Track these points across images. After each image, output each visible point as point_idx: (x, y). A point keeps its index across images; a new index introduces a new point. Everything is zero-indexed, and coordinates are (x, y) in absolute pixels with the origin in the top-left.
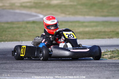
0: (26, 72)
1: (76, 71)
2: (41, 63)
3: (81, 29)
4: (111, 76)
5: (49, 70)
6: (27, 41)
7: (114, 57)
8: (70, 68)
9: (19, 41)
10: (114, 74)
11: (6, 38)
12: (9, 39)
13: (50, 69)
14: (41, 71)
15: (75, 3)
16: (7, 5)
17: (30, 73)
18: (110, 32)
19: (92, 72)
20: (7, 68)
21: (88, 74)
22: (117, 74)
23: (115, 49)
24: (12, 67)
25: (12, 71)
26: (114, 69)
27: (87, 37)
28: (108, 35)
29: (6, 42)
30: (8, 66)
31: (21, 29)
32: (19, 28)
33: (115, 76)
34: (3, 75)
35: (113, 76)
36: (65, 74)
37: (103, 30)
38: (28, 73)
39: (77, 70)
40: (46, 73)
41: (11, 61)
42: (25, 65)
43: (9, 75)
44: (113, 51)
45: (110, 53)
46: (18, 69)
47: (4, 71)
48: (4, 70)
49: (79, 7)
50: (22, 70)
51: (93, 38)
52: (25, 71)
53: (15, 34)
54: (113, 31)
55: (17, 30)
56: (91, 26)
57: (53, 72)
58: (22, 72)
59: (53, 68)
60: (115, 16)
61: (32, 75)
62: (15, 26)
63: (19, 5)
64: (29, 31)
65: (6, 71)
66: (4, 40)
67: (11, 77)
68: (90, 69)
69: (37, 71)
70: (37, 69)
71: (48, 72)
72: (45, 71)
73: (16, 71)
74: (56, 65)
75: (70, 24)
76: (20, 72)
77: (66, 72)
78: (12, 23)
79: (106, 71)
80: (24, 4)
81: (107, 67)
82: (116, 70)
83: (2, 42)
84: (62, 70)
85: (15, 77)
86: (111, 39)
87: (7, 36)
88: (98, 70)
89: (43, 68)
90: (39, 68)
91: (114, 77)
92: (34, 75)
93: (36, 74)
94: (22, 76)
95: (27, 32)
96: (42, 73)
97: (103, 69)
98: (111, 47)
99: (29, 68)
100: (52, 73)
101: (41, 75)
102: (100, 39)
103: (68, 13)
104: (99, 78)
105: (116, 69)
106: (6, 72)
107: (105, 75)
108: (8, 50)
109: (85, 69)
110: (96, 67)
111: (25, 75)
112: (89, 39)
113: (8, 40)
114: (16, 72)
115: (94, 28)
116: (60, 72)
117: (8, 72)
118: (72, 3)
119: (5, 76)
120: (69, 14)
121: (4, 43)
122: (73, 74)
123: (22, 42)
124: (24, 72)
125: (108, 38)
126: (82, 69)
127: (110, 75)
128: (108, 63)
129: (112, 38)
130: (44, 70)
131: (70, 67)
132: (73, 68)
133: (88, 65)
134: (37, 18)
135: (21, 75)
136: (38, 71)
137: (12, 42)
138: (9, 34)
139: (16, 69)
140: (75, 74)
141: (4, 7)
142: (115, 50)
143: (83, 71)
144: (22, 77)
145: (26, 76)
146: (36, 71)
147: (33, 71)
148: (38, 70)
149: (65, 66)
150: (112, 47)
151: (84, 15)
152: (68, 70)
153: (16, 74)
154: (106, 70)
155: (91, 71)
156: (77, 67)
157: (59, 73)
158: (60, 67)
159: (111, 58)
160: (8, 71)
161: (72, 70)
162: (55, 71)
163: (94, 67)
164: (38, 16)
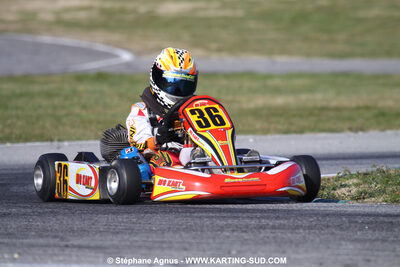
0: (74, 246)
1: (244, 242)
2: (125, 216)
3: (260, 101)
4: (360, 258)
5: (150, 239)
6: (79, 139)
7: (371, 195)
8: (222, 231)
9: (52, 140)
10: (370, 252)
11: (7, 131)
12: (17, 132)
13: (154, 235)
14: (123, 243)
15: (240, 13)
16: (10, 17)
17: (88, 247)
18: (358, 108)
19: (297, 245)
20: (11, 231)
21: (284, 252)
22: (380, 253)
23: (374, 166)
24: (28, 229)
25: (28, 241)
26: (370, 235)
27: (280, 127)
28: (351, 119)
29: (8, 145)
30: (12, 224)
31: (56, 101)
32: (49, 95)
33: (373, 258)
35: (367, 258)
36: (204, 251)
37: (334, 104)
38: (80, 247)
39: (246, 240)
40: (140, 247)
41: (24, 207)
42: (70, 222)
43: (16, 256)
44: (365, 174)
45: (355, 181)
46: (47, 236)
47: (2, 243)
49: (252, 24)
50: (62, 239)
51: (301, 131)
52: (69, 243)
53: (38, 118)
54: (367, 108)
55: (45, 102)
56: (294, 91)
57: (165, 245)
58: (59, 246)
59: (163, 231)
60: (372, 54)
61: (93, 254)
62: (36, 88)
63: (49, 17)
64: (84, 107)
65: (6, 240)
67: (23, 262)
68: (289, 235)
70: (110, 237)
71: (147, 244)
72: (137, 241)
73: (41, 241)
74: (176, 222)
75: (224, 82)
76: (55, 246)
77: (208, 244)
78: (27, 78)
79: (343, 243)
80: (68, 17)
81: (348, 228)
82: (377, 240)
84: (194, 238)
85: (38, 263)
86: (360, 133)
87: (9, 122)
88: (318, 240)
89: (132, 231)
90: (118, 233)
91: (369, 261)
92: (101, 255)
93: (109, 253)
94: (61, 258)
95: (77, 110)
96: (130, 247)
97: (333, 234)
98: (359, 161)
99: (83, 232)
100: (163, 249)
102: (323, 135)
103: (214, 46)
104: (321, 264)
105: (377, 234)
106: (7, 244)
107: (339, 255)
108: (12, 169)
109: (272, 235)
110: (310, 228)
111: (70, 256)
112: (287, 132)
113: (14, 136)
114: (42, 246)
115: (304, 97)
116: (187, 246)
117: (15, 245)
118: (228, 13)
119: (3, 258)
120: (219, 50)
122: (234, 252)
123: (61, 143)
124: (67, 246)
125: (351, 129)
126: (262, 235)
127: (357, 255)
128: (349, 215)
129: (362, 129)
131: (222, 229)
132: (233, 231)
133: (282, 222)
134: (113, 62)
135: (56, 255)
136: (114, 242)
137: (29, 144)
138: (18, 117)
139: (41, 236)
140: (239, 252)
142: (374, 169)
143: (265, 243)
144: (59, 262)
145: (74, 258)
147: (99, 243)
148: (116, 240)
149: (207, 226)
150: (364, 161)
151: (270, 52)
152: (214, 238)
153: (40, 252)
154: (344, 239)
155: (291, 242)
156: (246, 229)
157: (185, 249)
158: (188, 229)
159: (359, 197)
160: (14, 240)
161: (228, 237)
162: (171, 242)
163: (304, 230)
164: (116, 56)
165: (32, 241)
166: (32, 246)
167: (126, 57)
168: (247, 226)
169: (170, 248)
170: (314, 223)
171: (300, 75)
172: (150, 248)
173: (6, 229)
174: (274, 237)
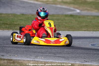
0: (57, 56)
2: (71, 50)
6: (64, 31)
13: (78, 55)
14: (70, 56)
17: (61, 57)
20: (43, 52)
25: (46, 54)
30: (43, 50)
31: (60, 21)
34: (38, 58)
36: (89, 59)
38: (59, 57)
40: (74, 57)
43: (43, 58)
48: (39, 53)
50: (55, 54)
59: (80, 54)
61: (62, 58)
62: (55, 18)
64: (66, 23)
65: (41, 54)
67: (44, 59)
69: (67, 55)
71: (76, 57)
73: (50, 55)
74: (84, 52)
76: (53, 56)
77: (91, 57)
84: (88, 56)
85: (48, 60)
89: (72, 53)
90: (69, 54)
92: (64, 59)
93: (66, 58)
94: (54, 59)
95: (64, 24)
96: (71, 57)
99: (60, 53)
100: (79, 58)
101: (70, 59)
111: (56, 59)
114: (50, 56)
116: (86, 58)
117: (43, 55)
119: (40, 58)
130: (73, 55)
131: (95, 54)
132: (98, 55)
135: (52, 58)
139: (50, 53)
140: (98, 60)
141: (48, 2)
145: (57, 59)
147: (64, 56)
149: (91, 53)
152: (93, 56)
153: (49, 57)
157: (85, 58)
160: (43, 54)
161: (96, 56)
162: (81, 56)
164: (76, 11)
167: (78, 11)
169: (81, 58)
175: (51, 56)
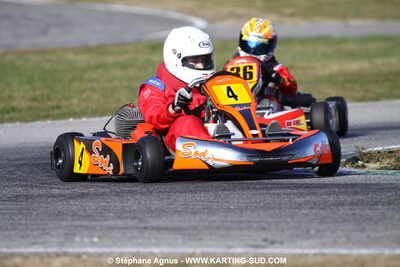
0: (152, 228)
1: (323, 220)
2: (203, 194)
3: (334, 67)
5: (229, 219)
8: (300, 208)
11: (83, 105)
12: (93, 106)
13: (232, 215)
14: (201, 224)
17: (166, 229)
19: (376, 223)
20: (90, 212)
21: (363, 230)
24: (107, 210)
25: (105, 223)
27: (356, 95)
29: (84, 119)
30: (91, 205)
31: (132, 72)
32: (123, 66)
34: (77, 239)
36: (283, 231)
38: (159, 229)
39: (325, 218)
40: (218, 228)
41: (103, 187)
42: (148, 202)
43: (96, 240)
46: (126, 218)
47: (81, 226)
48: (78, 219)
50: (141, 220)
51: (377, 98)
52: (148, 225)
53: (114, 90)
55: (119, 73)
56: (368, 56)
57: (243, 225)
58: (138, 228)
59: (241, 210)
61: (172, 236)
62: (110, 59)
65: (86, 223)
66: (77, 110)
67: (102, 246)
68: (368, 212)
70: (188, 217)
71: (226, 224)
72: (215, 222)
73: (120, 223)
74: (253, 200)
75: (298, 48)
76: (134, 228)
77: (287, 223)
78: (102, 49)
83: (71, 120)
84: (272, 217)
85: (118, 247)
87: (85, 95)
88: (397, 216)
89: (209, 210)
90: (195, 213)
92: (180, 237)
93: (188, 235)
94: (140, 241)
96: (208, 228)
99: (161, 212)
100: (241, 229)
101: (204, 237)
103: (287, 11)
106: (86, 228)
109: (350, 212)
110: (389, 203)
111: (149, 239)
112: (362, 100)
113: (89, 111)
114: (121, 228)
115: (379, 61)
116: (265, 225)
117: (94, 228)
119: (83, 242)
120: (293, 15)
121: (77, 121)
122: (312, 232)
124: (146, 228)
126: (341, 212)
131: (300, 206)
132: (312, 208)
133: (360, 197)
135: (136, 238)
136: (194, 223)
138: (93, 90)
139: (119, 217)
140: (318, 231)
143: (344, 221)
144: (139, 245)
145: (154, 241)
146: (188, 221)
147: (177, 224)
148: (194, 221)
149: (285, 203)
151: (344, 16)
152: (292, 217)
153: (119, 235)
155: (371, 219)
156: (324, 206)
157: (264, 229)
158: (266, 207)
160: (93, 223)
161: (307, 215)
162: (249, 222)
163: (383, 205)
165: (111, 223)
166: (111, 228)
168: (325, 203)
169: (249, 228)
170: (392, 198)
171: (374, 39)
172: (228, 229)
173: (85, 211)
174: (353, 214)
175: (126, 228)
